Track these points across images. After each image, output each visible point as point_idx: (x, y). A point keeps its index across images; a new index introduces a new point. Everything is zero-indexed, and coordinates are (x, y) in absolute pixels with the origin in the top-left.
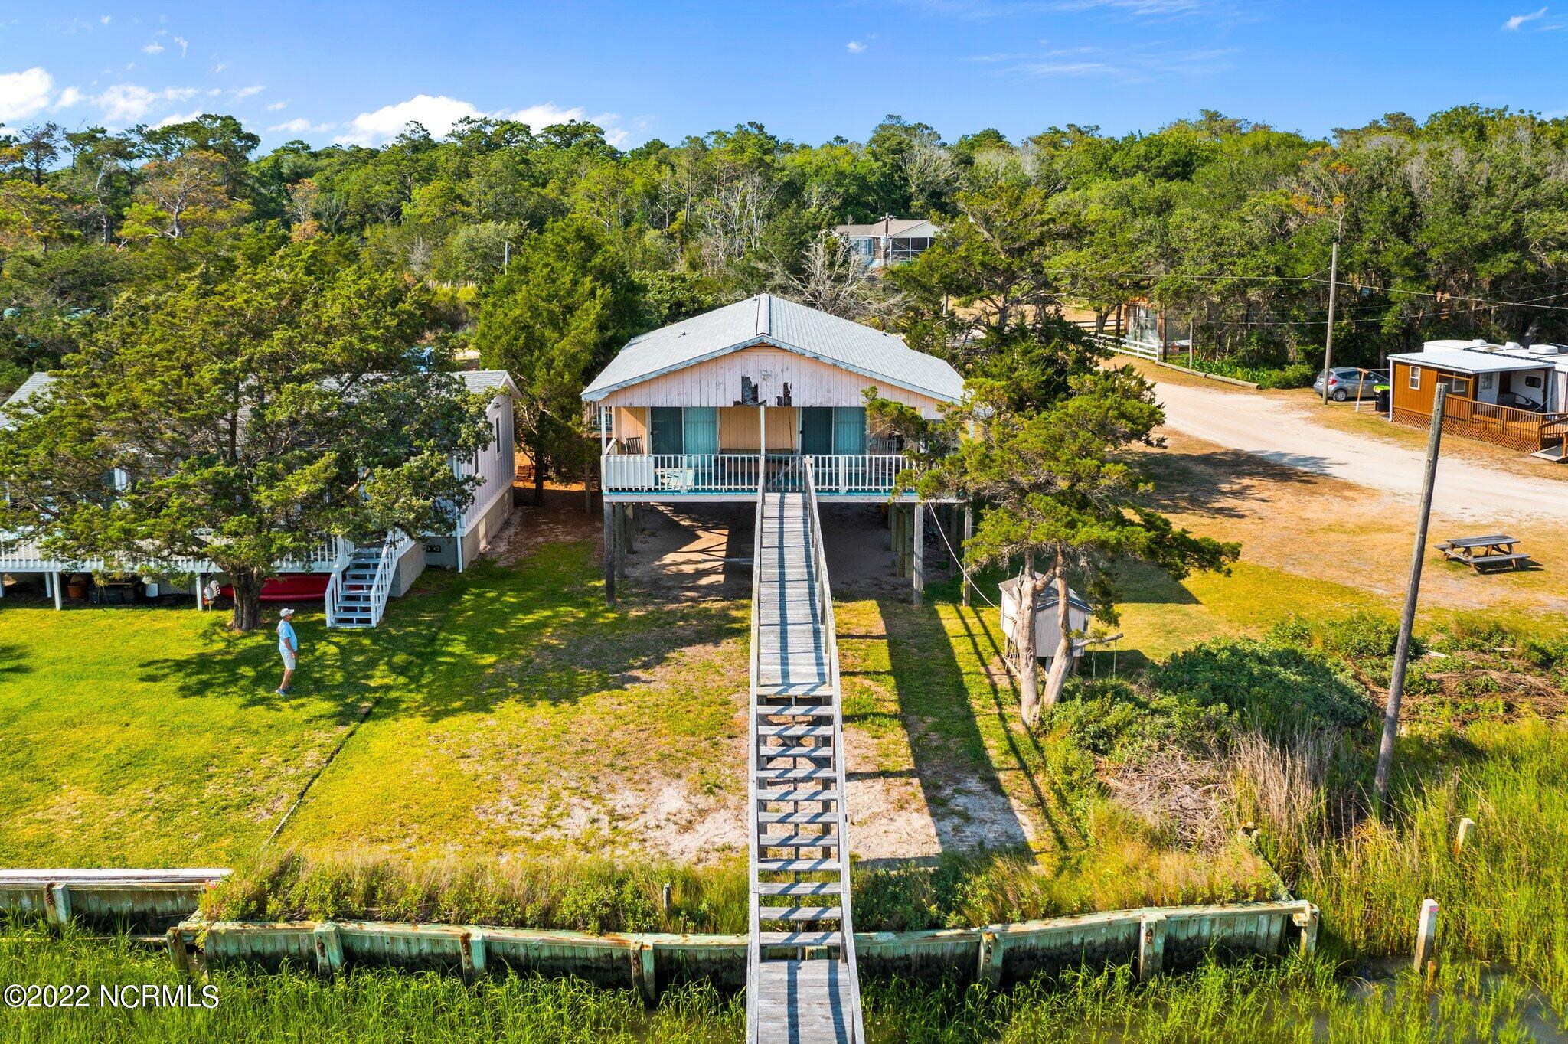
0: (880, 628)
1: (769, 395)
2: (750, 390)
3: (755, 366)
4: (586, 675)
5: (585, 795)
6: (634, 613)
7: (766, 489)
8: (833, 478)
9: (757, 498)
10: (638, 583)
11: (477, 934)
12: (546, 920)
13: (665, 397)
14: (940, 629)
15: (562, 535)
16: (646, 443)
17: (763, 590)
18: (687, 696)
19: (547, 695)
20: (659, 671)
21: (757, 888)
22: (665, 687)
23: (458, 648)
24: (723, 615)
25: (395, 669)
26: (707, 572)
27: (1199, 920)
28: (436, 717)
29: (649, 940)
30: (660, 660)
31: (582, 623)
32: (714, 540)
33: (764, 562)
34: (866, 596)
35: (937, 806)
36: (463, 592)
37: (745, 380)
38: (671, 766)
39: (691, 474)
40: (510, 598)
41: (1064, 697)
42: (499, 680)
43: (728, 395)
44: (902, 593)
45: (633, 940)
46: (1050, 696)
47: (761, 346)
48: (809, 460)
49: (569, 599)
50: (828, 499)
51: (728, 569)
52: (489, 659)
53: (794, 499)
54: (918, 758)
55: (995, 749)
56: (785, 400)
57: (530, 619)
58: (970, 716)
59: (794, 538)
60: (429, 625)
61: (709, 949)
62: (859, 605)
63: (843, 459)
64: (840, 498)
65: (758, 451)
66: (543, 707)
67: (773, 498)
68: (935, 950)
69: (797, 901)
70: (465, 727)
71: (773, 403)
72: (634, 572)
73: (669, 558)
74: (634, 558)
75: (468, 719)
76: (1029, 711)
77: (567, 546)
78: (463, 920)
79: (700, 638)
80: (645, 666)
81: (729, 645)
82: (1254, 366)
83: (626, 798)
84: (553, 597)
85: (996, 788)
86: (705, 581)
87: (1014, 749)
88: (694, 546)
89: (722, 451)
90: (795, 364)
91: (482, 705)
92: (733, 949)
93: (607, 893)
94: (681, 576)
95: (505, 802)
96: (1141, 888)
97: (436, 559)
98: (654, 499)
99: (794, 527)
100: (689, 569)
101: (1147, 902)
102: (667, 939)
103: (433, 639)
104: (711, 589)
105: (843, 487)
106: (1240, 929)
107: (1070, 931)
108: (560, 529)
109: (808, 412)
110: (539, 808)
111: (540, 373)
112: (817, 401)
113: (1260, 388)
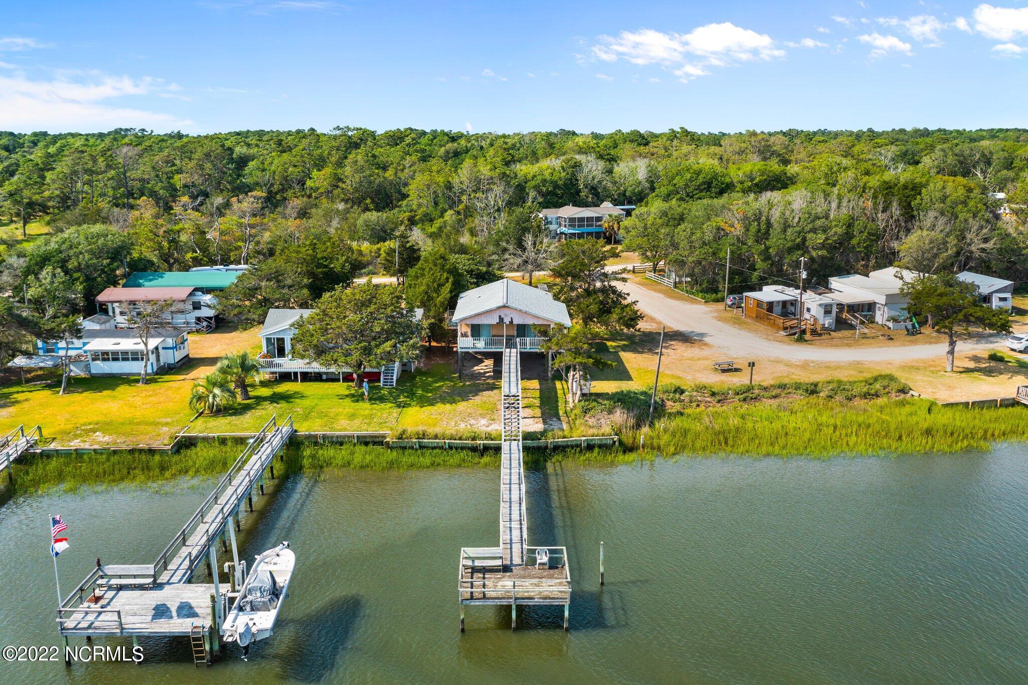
0: (538, 387)
1: (507, 321)
2: (501, 319)
3: (502, 313)
4: (457, 398)
5: (463, 421)
6: (467, 383)
7: (506, 348)
8: (525, 344)
9: (503, 350)
10: (467, 375)
11: (447, 441)
12: (460, 439)
13: (476, 321)
14: (555, 387)
15: (439, 361)
16: (469, 333)
17: (505, 375)
18: (485, 402)
19: (448, 402)
20: (477, 397)
21: (503, 434)
22: (479, 401)
23: (420, 392)
24: (494, 384)
25: (405, 397)
26: (488, 372)
27: (595, 440)
28: (422, 407)
29: (482, 442)
30: (477, 395)
31: (453, 386)
32: (489, 363)
33: (505, 368)
34: (535, 379)
35: (545, 422)
36: (415, 378)
37: (500, 316)
38: (483, 416)
39: (484, 342)
40: (430, 379)
41: (580, 401)
42: (435, 399)
43: (494, 320)
44: (546, 378)
45: (478, 442)
46: (576, 401)
47: (504, 307)
48: (518, 340)
49: (447, 379)
50: (523, 350)
51: (494, 371)
52: (430, 395)
53: (514, 350)
54: (542, 415)
55: (561, 412)
56: (511, 322)
57: (437, 385)
58: (558, 406)
59: (513, 362)
60: (410, 386)
61: (494, 444)
62: (533, 381)
63: (528, 339)
64: (528, 350)
65: (503, 336)
66: (448, 406)
67: (508, 350)
68: (540, 445)
69: (512, 436)
70: (428, 409)
71: (508, 323)
72: (465, 372)
73: (476, 368)
74: (465, 368)
75: (429, 408)
76: (571, 405)
77: (442, 364)
78: (444, 439)
79: (487, 390)
80: (473, 396)
81: (495, 391)
82: (707, 292)
83: (472, 422)
84: (442, 379)
85: (559, 419)
86: (487, 375)
87: (566, 412)
88: (483, 364)
89: (493, 336)
90: (514, 312)
91: (432, 404)
92: (498, 444)
93: (473, 434)
94: (480, 373)
95: (445, 422)
96: (584, 434)
97: (405, 368)
98: (471, 351)
99: (513, 359)
100: (482, 371)
101: (584, 436)
102: (485, 442)
103: (412, 390)
104: (489, 377)
105: (528, 347)
106: (604, 442)
107: (568, 441)
108: (438, 359)
109: (518, 325)
110: (453, 424)
111: (433, 309)
112: (520, 323)
113: (706, 302)
